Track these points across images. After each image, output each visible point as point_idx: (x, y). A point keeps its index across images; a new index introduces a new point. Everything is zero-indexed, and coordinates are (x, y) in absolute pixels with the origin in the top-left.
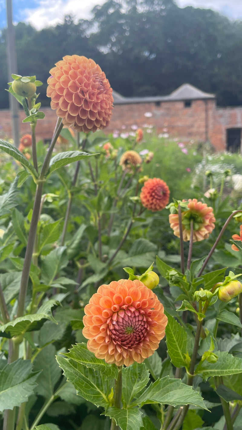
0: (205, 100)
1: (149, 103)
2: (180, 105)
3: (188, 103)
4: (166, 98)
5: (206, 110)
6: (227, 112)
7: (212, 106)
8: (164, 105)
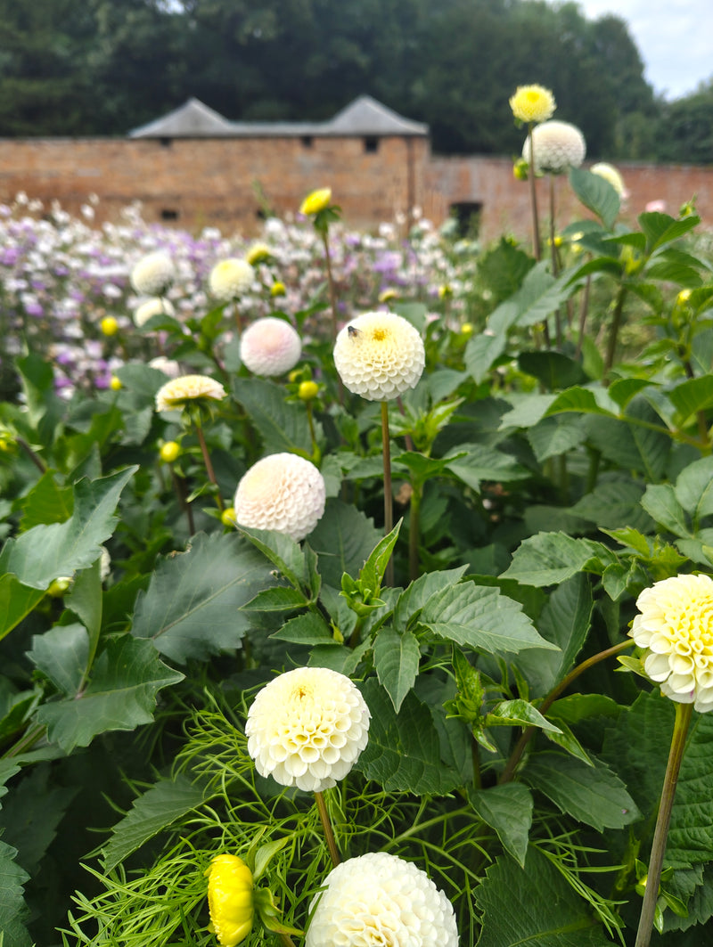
0: (408, 138)
1: (287, 138)
2: (355, 147)
3: (371, 142)
4: (323, 128)
5: (411, 161)
6: (453, 168)
7: (423, 151)
8: (320, 145)
